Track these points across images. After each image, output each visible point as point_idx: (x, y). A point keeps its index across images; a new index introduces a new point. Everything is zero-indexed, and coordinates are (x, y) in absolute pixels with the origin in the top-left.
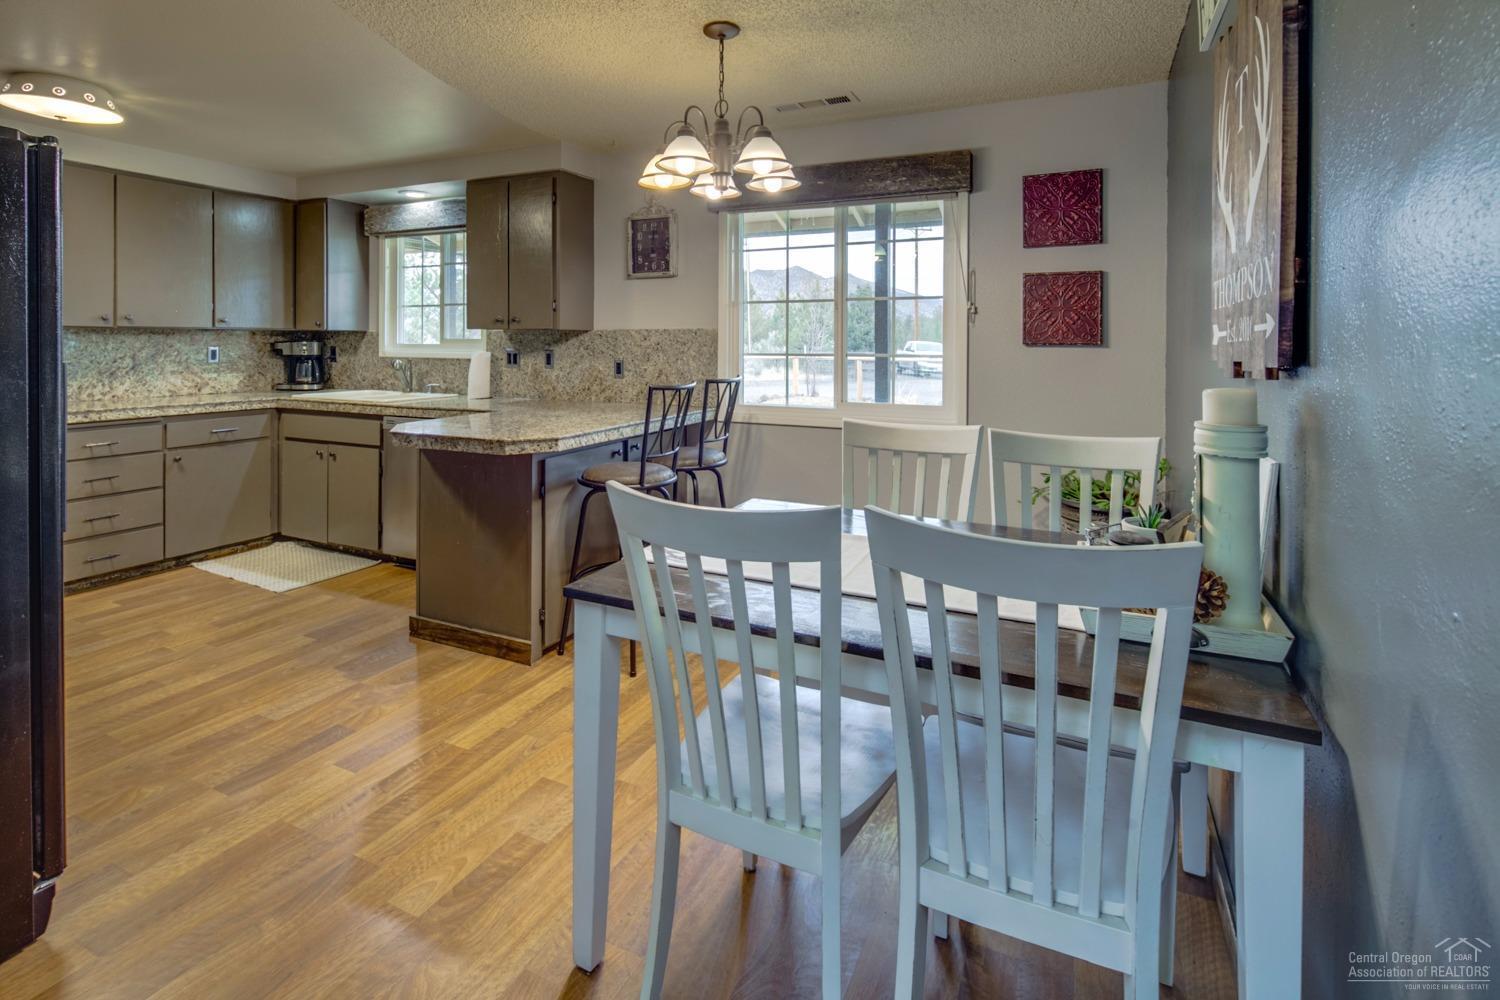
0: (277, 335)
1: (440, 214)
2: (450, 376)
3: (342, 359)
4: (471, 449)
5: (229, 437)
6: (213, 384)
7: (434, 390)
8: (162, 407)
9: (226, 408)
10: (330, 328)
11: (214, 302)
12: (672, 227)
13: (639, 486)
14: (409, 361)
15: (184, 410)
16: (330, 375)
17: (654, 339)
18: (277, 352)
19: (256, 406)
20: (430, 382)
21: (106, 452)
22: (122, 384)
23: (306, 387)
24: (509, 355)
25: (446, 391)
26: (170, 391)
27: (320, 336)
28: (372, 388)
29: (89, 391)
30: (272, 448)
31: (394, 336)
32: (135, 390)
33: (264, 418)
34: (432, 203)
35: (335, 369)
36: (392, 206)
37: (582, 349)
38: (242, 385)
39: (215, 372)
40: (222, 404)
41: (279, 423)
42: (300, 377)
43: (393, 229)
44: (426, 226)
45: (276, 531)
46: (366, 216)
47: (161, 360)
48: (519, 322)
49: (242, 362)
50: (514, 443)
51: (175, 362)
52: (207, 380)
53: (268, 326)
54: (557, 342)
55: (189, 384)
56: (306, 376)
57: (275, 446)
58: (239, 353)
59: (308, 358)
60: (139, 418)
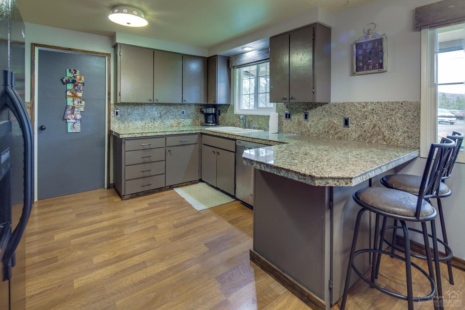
0: (202, 106)
1: (257, 56)
2: (260, 122)
3: (222, 115)
4: (290, 176)
5: (186, 143)
6: (183, 123)
7: (254, 128)
8: (165, 132)
9: (184, 132)
10: (218, 103)
11: (182, 94)
12: (385, 44)
13: (415, 218)
14: (245, 116)
15: (171, 133)
16: (218, 120)
17: (370, 107)
18: (202, 112)
19: (194, 132)
20: (253, 125)
21: (148, 147)
22: (157, 122)
23: (211, 124)
24: (286, 114)
25: (259, 129)
26: (170, 125)
27: (215, 106)
28: (232, 126)
29: (148, 125)
30: (199, 147)
31: (239, 106)
32: (160, 124)
33: (197, 136)
34: (254, 52)
35: (220, 118)
36: (239, 55)
37: (324, 112)
38: (191, 123)
39: (184, 118)
40: (183, 131)
41: (201, 138)
42: (209, 120)
43: (239, 64)
44: (252, 61)
45: (200, 178)
46: (230, 60)
47: (168, 114)
48: (295, 99)
49: (192, 115)
50: (321, 178)
51: (172, 115)
52: (181, 121)
53: (199, 102)
54: (310, 109)
55: (176, 123)
56: (211, 120)
57: (200, 147)
58: (191, 112)
59: (212, 114)
60: (158, 135)
